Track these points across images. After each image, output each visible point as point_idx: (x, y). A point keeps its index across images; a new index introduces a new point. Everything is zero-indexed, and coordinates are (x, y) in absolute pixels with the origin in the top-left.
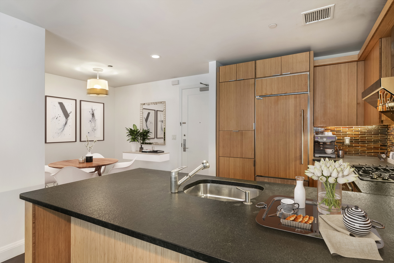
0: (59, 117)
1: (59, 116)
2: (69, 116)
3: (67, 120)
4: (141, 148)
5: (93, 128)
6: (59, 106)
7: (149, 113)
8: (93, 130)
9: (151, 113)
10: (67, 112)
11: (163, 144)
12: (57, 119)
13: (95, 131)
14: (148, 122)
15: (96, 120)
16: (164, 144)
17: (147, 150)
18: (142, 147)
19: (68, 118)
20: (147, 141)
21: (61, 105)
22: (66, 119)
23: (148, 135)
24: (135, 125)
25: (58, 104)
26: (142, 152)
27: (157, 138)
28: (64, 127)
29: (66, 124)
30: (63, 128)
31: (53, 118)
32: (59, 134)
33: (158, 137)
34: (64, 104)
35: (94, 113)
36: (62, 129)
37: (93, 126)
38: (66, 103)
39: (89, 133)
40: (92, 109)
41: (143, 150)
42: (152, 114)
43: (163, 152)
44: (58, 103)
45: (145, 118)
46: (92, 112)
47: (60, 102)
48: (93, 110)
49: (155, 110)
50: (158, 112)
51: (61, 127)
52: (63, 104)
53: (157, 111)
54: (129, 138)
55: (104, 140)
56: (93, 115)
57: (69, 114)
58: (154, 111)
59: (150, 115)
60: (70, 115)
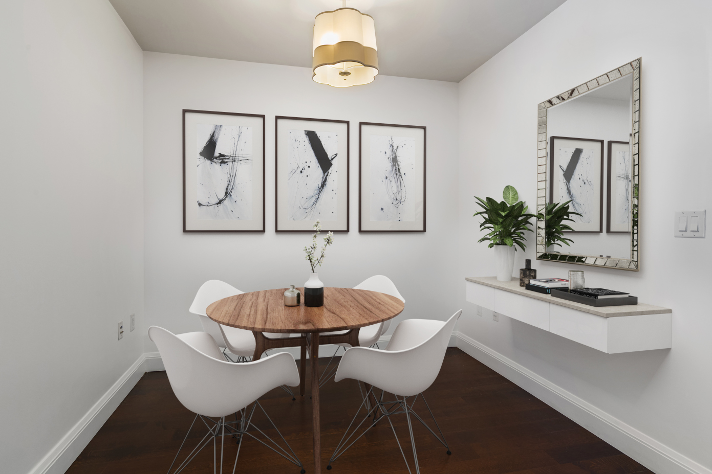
0: (306, 168)
1: (308, 164)
2: (331, 164)
3: (326, 174)
4: (528, 272)
5: (393, 196)
6: (306, 140)
7: (578, 153)
8: (395, 202)
9: (584, 151)
10: (326, 155)
11: (626, 266)
12: (301, 172)
13: (400, 206)
14: (574, 182)
15: (403, 175)
16: (633, 266)
17: (550, 281)
18: (532, 268)
19: (330, 171)
20: (560, 248)
21: (313, 138)
22: (324, 172)
23: (564, 222)
24: (513, 188)
25: (305, 136)
26: (530, 287)
27: (608, 231)
28: (319, 194)
29: (323, 184)
30: (317, 196)
31: (293, 172)
32: (307, 211)
33: (612, 229)
34: (318, 135)
35: (396, 157)
36: (314, 199)
37: (395, 192)
38: (322, 131)
39: (382, 209)
40: (392, 146)
41: (532, 282)
42: (591, 154)
43: (633, 301)
44: (304, 133)
45: (565, 167)
46: (391, 153)
47: (309, 131)
48: (395, 148)
49: (602, 142)
50: (613, 146)
51: (312, 194)
52: (316, 135)
53: (610, 143)
54: (488, 231)
55: (424, 231)
56: (395, 160)
57: (332, 159)
58: (599, 144)
59: (583, 156)
60: (333, 162)
